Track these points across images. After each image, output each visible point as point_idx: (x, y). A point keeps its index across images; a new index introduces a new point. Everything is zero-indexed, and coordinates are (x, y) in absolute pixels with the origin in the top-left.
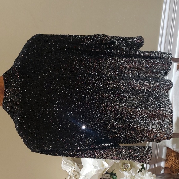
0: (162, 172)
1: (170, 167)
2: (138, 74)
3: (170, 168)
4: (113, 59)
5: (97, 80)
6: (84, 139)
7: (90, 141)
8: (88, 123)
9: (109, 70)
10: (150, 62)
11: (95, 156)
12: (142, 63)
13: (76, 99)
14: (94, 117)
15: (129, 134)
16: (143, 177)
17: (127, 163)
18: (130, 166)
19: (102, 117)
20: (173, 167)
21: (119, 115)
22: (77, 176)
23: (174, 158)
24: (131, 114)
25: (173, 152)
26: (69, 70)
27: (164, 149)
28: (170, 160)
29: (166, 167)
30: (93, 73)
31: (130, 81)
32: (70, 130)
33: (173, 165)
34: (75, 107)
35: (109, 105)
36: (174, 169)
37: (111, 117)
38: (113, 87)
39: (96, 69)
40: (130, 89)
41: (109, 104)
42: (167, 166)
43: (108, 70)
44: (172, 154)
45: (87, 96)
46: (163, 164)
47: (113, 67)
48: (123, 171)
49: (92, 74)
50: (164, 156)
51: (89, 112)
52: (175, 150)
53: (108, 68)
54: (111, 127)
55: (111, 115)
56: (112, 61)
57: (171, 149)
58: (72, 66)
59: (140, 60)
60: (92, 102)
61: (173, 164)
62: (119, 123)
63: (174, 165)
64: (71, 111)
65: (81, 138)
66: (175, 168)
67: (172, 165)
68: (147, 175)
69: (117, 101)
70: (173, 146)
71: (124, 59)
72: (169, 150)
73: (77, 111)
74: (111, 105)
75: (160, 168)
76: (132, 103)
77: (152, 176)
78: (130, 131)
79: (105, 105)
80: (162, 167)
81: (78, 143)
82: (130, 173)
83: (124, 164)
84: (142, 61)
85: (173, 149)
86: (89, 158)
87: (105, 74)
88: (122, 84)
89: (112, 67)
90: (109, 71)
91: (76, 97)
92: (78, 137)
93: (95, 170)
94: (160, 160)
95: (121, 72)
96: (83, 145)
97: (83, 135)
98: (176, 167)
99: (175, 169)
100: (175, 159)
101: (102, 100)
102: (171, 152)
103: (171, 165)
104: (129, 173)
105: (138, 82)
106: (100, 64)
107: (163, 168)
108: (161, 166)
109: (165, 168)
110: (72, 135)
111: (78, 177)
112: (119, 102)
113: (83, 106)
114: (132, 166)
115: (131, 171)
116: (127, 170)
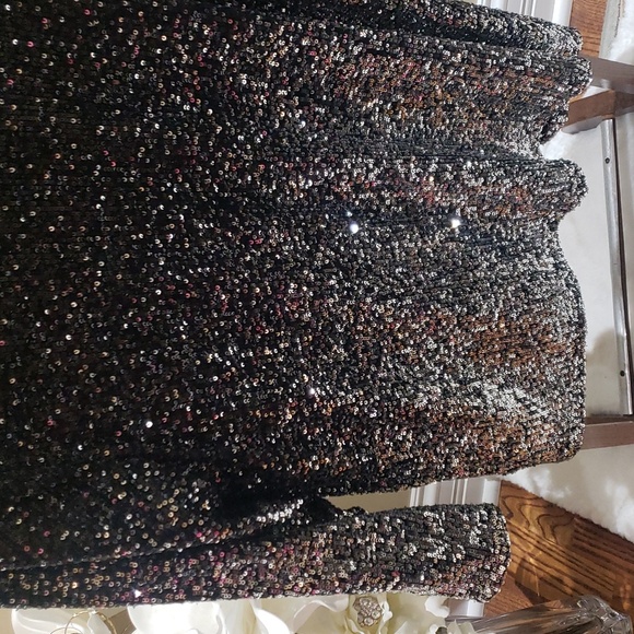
2: (422, 126)
3: (515, 572)
4: (305, 27)
5: (217, 148)
6: (150, 497)
7: (189, 502)
8: (172, 399)
9: (282, 92)
10: (489, 61)
11: (215, 583)
12: (452, 64)
13: (98, 254)
14: (204, 361)
15: (388, 447)
19: (247, 360)
20: (528, 570)
21: (338, 343)
23: (533, 529)
24: (395, 340)
25: (528, 502)
26: (46, 78)
30: (192, 105)
31: (390, 161)
32: (64, 445)
33: (532, 560)
34: (92, 305)
35: (285, 293)
36: (536, 579)
37: (298, 357)
38: (303, 191)
39: (207, 83)
40: (389, 207)
41: (287, 286)
43: (275, 91)
44: (527, 510)
45: (164, 241)
47: (301, 75)
49: (186, 107)
51: (179, 333)
52: (544, 494)
53: (276, 83)
54: (300, 413)
55: (295, 345)
56: (297, 42)
57: (521, 489)
58: (61, 54)
59: (446, 48)
60: (189, 277)
61: (531, 555)
62: (342, 389)
63: (537, 560)
64: (64, 329)
65: (130, 488)
66: (542, 574)
67: (524, 560)
69: (324, 266)
70: (536, 478)
71: (363, 34)
72: (507, 492)
73: (104, 331)
74: (299, 290)
76: (402, 281)
78: (392, 427)
79: (264, 289)
81: (117, 523)
84: (454, 51)
85: (536, 488)
86: (181, 601)
87: (261, 112)
88: (350, 174)
89: (298, 76)
90: (279, 100)
91: (92, 244)
92: (116, 484)
95: (342, 108)
96: (145, 536)
97: (141, 473)
98: (548, 569)
99: (541, 579)
100: (540, 533)
101: (249, 265)
102: (518, 501)
103: (519, 561)
105: (431, 170)
106: (231, 55)
110: (78, 475)
112: (337, 274)
113: (139, 299)
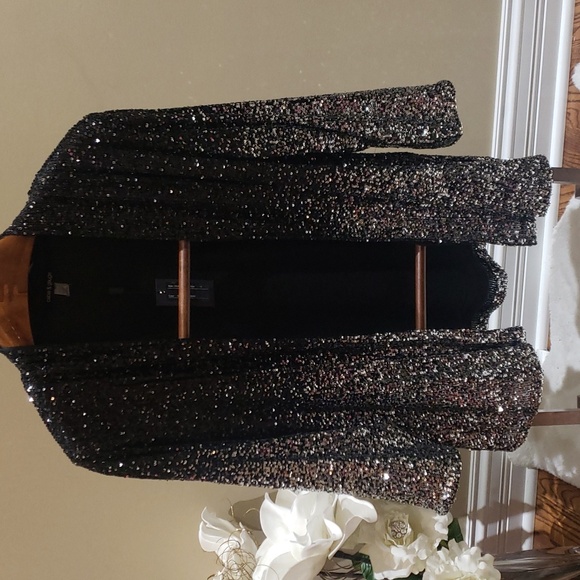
0: (527, 546)
1: (548, 529)
3: (549, 532)
16: (452, 563)
17: (402, 519)
18: (409, 530)
20: (558, 531)
22: (246, 567)
23: (559, 501)
25: (556, 483)
27: (529, 476)
28: (549, 509)
29: (537, 529)
33: (559, 524)
36: (562, 537)
42: (541, 526)
44: (555, 487)
46: (526, 521)
48: (389, 546)
50: (528, 497)
52: (560, 475)
61: (559, 520)
63: (562, 523)
66: (566, 533)
67: (554, 523)
68: (466, 557)
72: (543, 476)
75: (519, 535)
77: (480, 561)
80: (525, 532)
82: (413, 551)
83: (392, 524)
93: (301, 548)
94: (518, 508)
98: (569, 529)
99: (565, 536)
100: (563, 504)
102: (550, 482)
103: (551, 524)
104: (407, 552)
107: (527, 535)
108: (522, 529)
109: (536, 533)
111: (249, 570)
114: (417, 530)
115: (415, 545)
116: (402, 544)
